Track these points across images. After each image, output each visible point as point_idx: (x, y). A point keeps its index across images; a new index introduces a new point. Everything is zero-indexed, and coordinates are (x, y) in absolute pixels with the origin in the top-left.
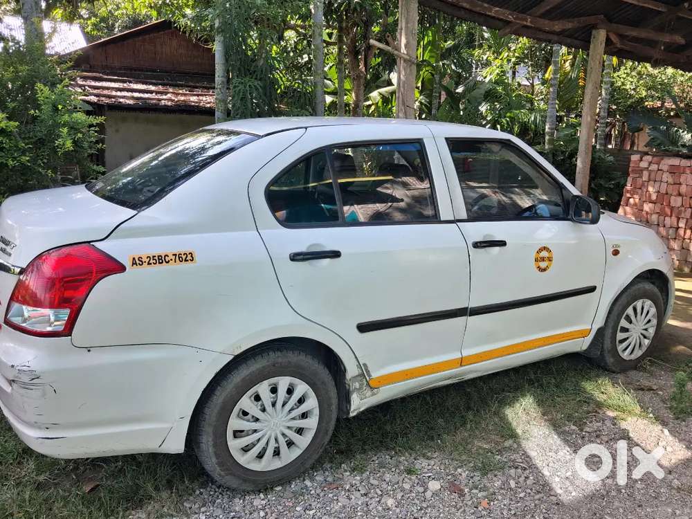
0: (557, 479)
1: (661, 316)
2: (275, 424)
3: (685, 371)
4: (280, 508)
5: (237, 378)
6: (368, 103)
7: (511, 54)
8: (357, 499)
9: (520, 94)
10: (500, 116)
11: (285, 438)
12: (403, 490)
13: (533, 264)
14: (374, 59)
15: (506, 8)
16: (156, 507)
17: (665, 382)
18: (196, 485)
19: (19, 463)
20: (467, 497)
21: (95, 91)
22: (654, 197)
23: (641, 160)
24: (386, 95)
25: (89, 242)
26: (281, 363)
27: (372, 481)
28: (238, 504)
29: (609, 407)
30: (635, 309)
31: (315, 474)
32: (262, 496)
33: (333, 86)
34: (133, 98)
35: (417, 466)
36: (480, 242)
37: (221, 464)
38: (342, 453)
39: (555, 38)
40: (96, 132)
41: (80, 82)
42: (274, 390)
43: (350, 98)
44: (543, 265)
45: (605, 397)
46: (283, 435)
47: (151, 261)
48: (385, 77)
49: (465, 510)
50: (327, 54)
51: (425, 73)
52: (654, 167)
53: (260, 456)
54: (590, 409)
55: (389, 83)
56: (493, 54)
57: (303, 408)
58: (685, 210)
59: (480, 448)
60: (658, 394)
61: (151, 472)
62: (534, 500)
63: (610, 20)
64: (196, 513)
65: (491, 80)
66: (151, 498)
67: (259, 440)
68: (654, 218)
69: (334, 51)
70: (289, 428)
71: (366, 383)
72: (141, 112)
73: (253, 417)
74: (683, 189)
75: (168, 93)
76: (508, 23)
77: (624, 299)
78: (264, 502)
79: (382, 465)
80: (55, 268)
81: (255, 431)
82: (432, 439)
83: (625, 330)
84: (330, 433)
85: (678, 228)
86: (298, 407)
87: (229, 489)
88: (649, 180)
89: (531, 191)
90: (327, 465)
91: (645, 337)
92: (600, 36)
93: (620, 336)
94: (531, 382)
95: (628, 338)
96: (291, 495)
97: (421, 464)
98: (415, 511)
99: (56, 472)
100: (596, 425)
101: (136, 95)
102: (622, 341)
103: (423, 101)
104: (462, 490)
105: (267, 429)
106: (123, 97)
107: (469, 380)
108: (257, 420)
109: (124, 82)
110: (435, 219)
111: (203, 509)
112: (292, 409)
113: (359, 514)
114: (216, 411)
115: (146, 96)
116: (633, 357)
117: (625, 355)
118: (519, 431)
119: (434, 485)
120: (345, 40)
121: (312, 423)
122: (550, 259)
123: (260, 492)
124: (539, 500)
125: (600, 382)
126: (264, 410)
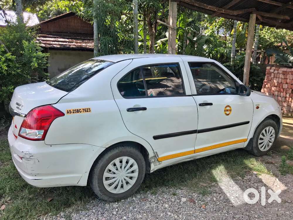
0: (232, 197)
1: (277, 133)
2: (121, 175)
3: (286, 156)
4: (124, 208)
5: (107, 157)
6: (156, 45)
7: (217, 24)
8: (154, 205)
9: (220, 41)
10: (212, 50)
11: (125, 181)
12: (171, 201)
13: (223, 113)
14: (159, 27)
15: (214, 6)
16: (76, 207)
17: (278, 160)
18: (91, 199)
19: (21, 191)
20: (197, 204)
21: (44, 42)
22: (276, 84)
23: (271, 69)
24: (164, 42)
25: (50, 104)
26: (124, 151)
27: (159, 198)
28: (107, 206)
29: (255, 170)
30: (266, 131)
31: (137, 195)
32: (116, 203)
33: (141, 38)
34: (59, 45)
35: (177, 192)
36: (202, 104)
37: (100, 191)
38: (147, 187)
39: (235, 18)
40: (46, 59)
41: (38, 38)
42: (121, 162)
43: (149, 43)
44: (228, 113)
45: (253, 166)
46: (125, 179)
47: (74, 112)
48: (163, 34)
49: (196, 209)
50: (139, 25)
51: (180, 32)
52: (276, 72)
53: (116, 188)
54: (247, 171)
55: (165, 37)
56: (209, 24)
57: (132, 169)
58: (289, 90)
59: (202, 185)
60: (275, 165)
61: (73, 194)
62: (223, 205)
63: (258, 10)
64: (91, 209)
65: (208, 35)
66: (73, 203)
67: (115, 181)
68: (276, 93)
69: (142, 24)
70: (127, 176)
71: (156, 160)
72: (63, 50)
73: (113, 172)
74: (288, 81)
75: (73, 42)
76: (214, 12)
77: (261, 127)
78: (117, 205)
79: (163, 192)
80: (38, 114)
81: (114, 178)
82: (183, 182)
83: (261, 139)
84: (143, 179)
85: (286, 97)
86: (130, 169)
87: (103, 201)
88: (274, 77)
89: (224, 83)
90: (142, 192)
91: (270, 142)
92: (254, 17)
93: (260, 141)
94: (223, 160)
95: (263, 142)
96: (128, 203)
97: (179, 191)
98: (176, 209)
99: (36, 194)
100: (249, 177)
101: (60, 43)
102: (260, 144)
103: (179, 44)
104: (195, 201)
105: (119, 177)
106: (56, 44)
107: (198, 159)
108: (115, 173)
109: (55, 38)
110: (184, 94)
111: (94, 208)
112: (128, 169)
113: (154, 210)
114: (99, 170)
115: (64, 43)
116: (265, 150)
117: (262, 149)
118: (218, 179)
119: (184, 200)
120: (147, 19)
121: (136, 175)
122: (230, 110)
123: (115, 202)
124: (225, 205)
125: (251, 160)
126: (117, 169)
